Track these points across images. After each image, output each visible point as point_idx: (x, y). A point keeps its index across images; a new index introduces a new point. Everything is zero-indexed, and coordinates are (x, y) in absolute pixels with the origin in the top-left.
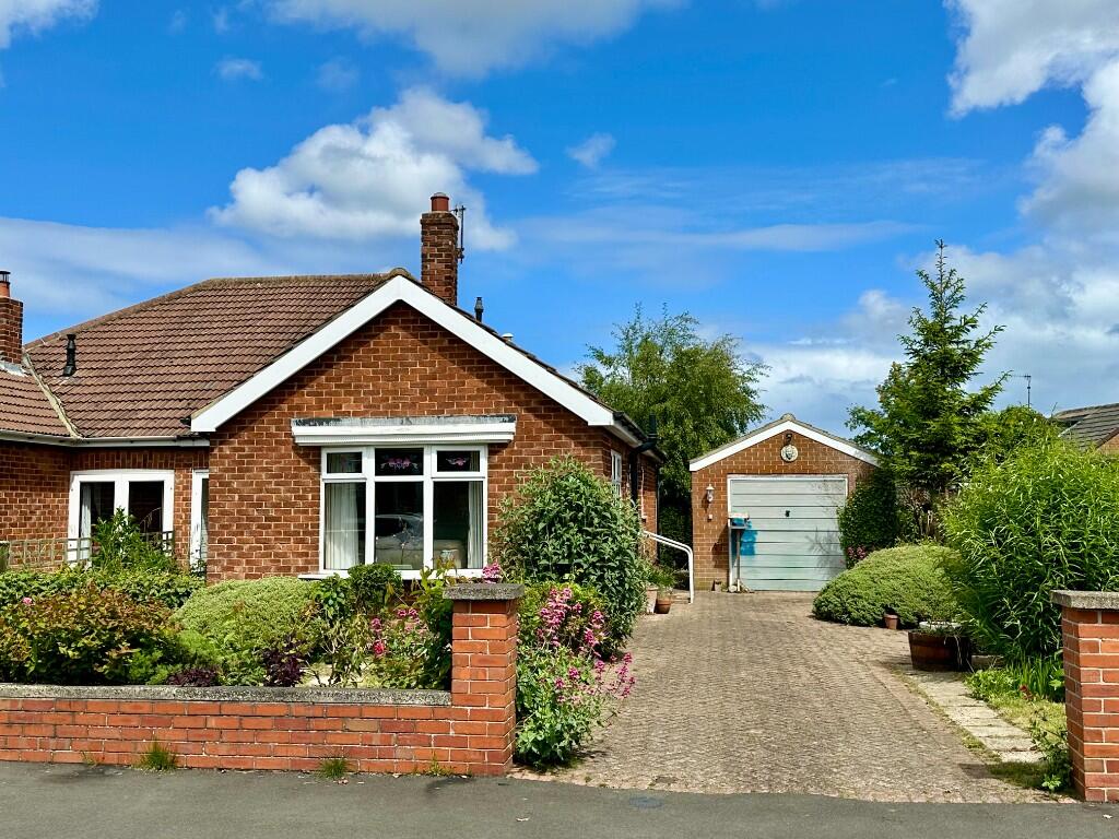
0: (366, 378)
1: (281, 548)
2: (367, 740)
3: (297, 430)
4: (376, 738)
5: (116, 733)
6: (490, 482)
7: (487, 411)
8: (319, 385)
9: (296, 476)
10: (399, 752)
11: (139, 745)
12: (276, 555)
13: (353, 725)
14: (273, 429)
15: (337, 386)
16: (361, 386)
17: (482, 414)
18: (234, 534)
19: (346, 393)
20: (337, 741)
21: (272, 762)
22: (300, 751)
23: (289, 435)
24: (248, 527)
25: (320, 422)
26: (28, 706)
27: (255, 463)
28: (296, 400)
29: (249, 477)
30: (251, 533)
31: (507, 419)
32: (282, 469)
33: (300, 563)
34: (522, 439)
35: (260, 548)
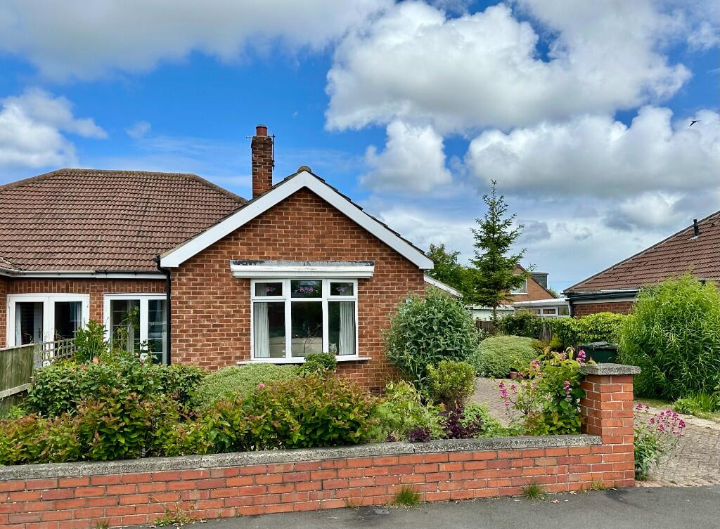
0: (280, 236)
1: (225, 344)
2: (549, 472)
3: (234, 267)
4: (556, 469)
5: (371, 482)
6: (359, 302)
7: (357, 259)
8: (249, 239)
9: (234, 298)
10: (571, 478)
11: (389, 489)
12: (221, 349)
13: (540, 462)
14: (217, 267)
15: (261, 240)
16: (277, 241)
17: (354, 261)
18: (190, 336)
19: (268, 245)
20: (530, 474)
21: (487, 492)
22: (506, 482)
23: (230, 271)
24: (201, 331)
25: (250, 263)
26: (299, 467)
27: (204, 289)
28: (233, 248)
29: (201, 298)
30: (204, 335)
31: (369, 264)
32: (224, 293)
33: (238, 353)
34: (378, 276)
35: (210, 345)
